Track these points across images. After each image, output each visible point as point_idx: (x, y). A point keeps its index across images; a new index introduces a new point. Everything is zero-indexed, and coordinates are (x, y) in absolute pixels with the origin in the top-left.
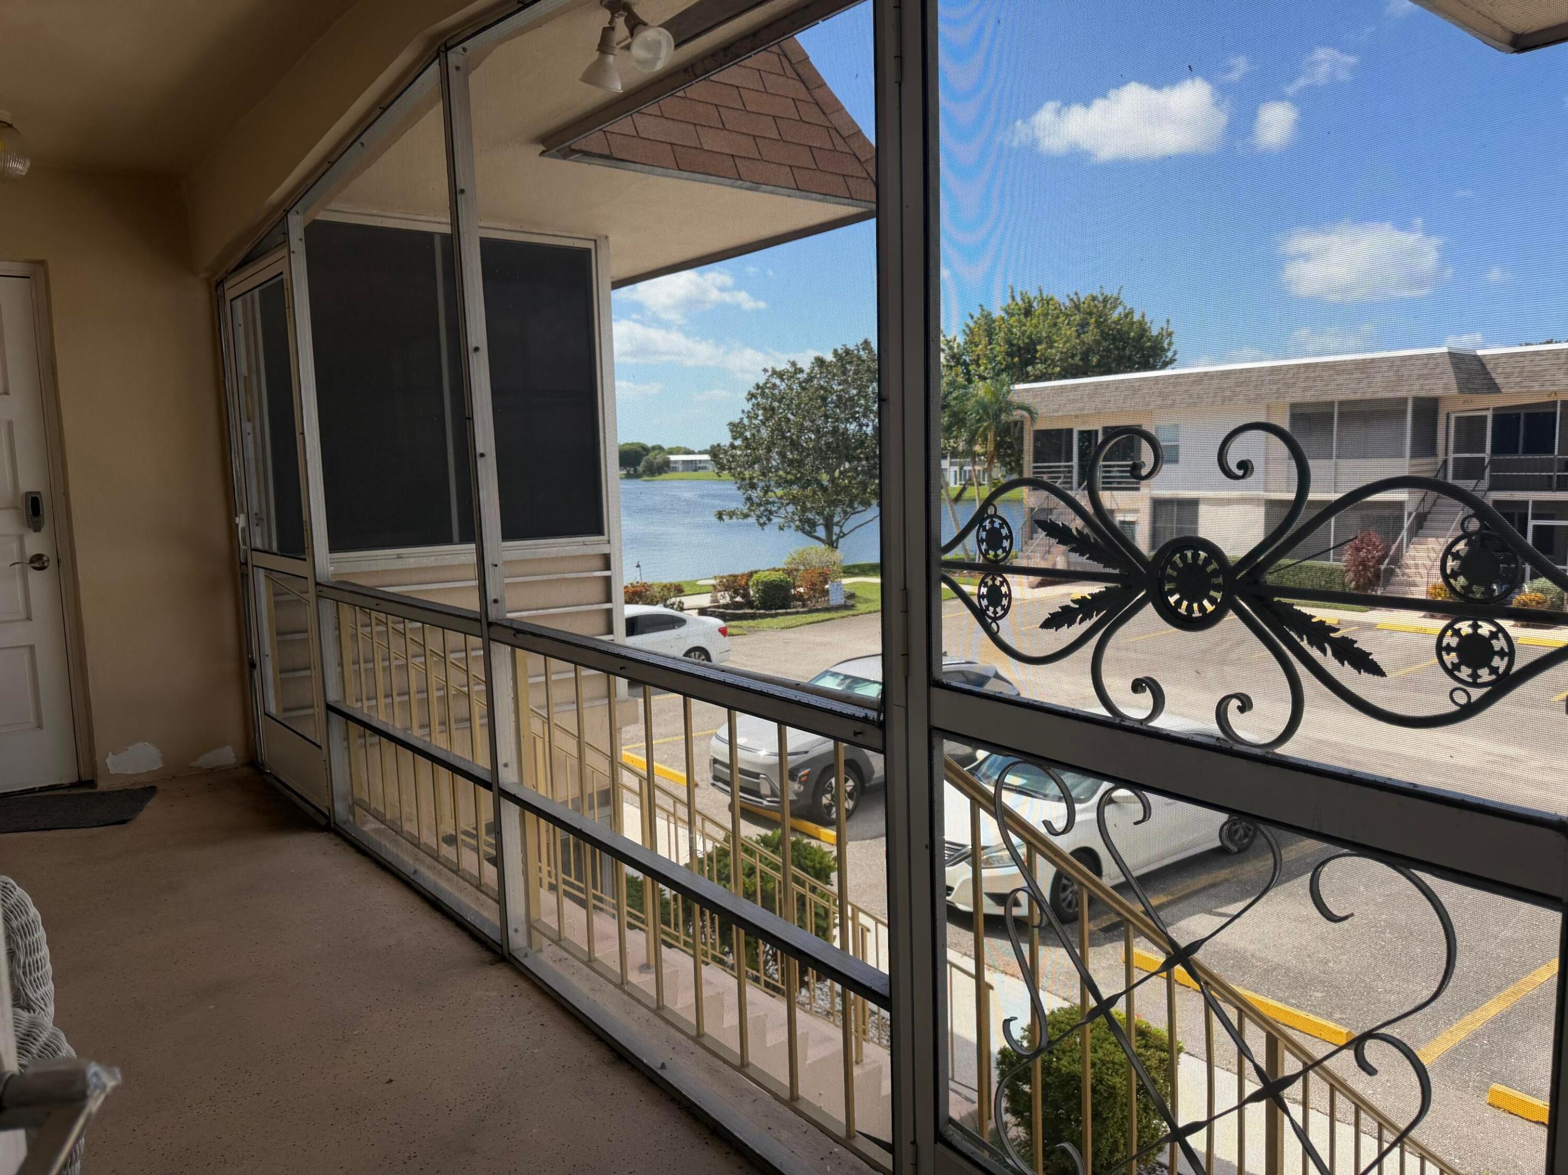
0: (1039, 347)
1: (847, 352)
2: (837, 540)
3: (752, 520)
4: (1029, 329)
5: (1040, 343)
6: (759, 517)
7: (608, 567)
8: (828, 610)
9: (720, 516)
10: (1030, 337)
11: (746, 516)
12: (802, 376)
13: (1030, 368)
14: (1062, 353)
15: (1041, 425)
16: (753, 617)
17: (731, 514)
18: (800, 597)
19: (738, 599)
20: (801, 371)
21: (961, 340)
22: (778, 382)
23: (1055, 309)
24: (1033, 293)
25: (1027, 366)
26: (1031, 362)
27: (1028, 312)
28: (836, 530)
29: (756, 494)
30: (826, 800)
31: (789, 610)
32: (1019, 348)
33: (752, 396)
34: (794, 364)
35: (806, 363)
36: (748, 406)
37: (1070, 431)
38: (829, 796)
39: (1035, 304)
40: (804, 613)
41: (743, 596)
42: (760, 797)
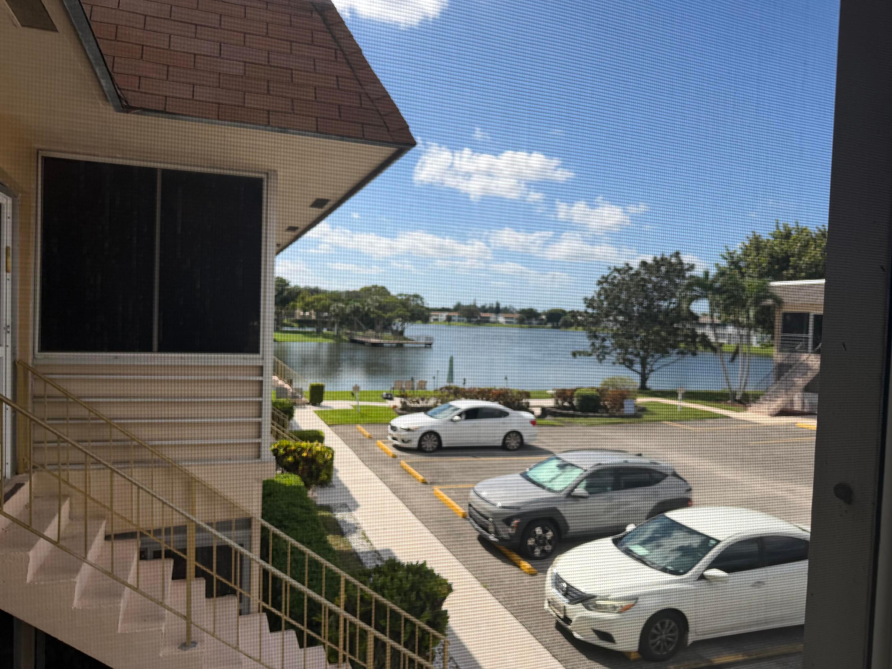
0: (791, 259)
1: (663, 259)
2: (648, 374)
3: (594, 357)
4: (785, 247)
5: (793, 256)
6: (598, 356)
7: (261, 375)
8: (623, 417)
9: (574, 354)
10: (786, 253)
11: (590, 355)
12: (632, 272)
13: (785, 272)
14: (807, 264)
15: (787, 309)
16: (573, 416)
17: (580, 353)
18: (605, 407)
19: (566, 404)
20: (631, 268)
21: (739, 252)
22: (616, 274)
23: (807, 235)
24: (792, 225)
25: (783, 270)
26: (786, 268)
27: (788, 236)
28: (648, 367)
29: (598, 343)
30: (531, 542)
31: (597, 415)
32: (778, 260)
33: (600, 283)
34: (627, 264)
35: (635, 264)
36: (597, 289)
37: (808, 315)
38: (533, 540)
39: (793, 232)
40: (606, 417)
41: (570, 403)
42: (488, 532)
